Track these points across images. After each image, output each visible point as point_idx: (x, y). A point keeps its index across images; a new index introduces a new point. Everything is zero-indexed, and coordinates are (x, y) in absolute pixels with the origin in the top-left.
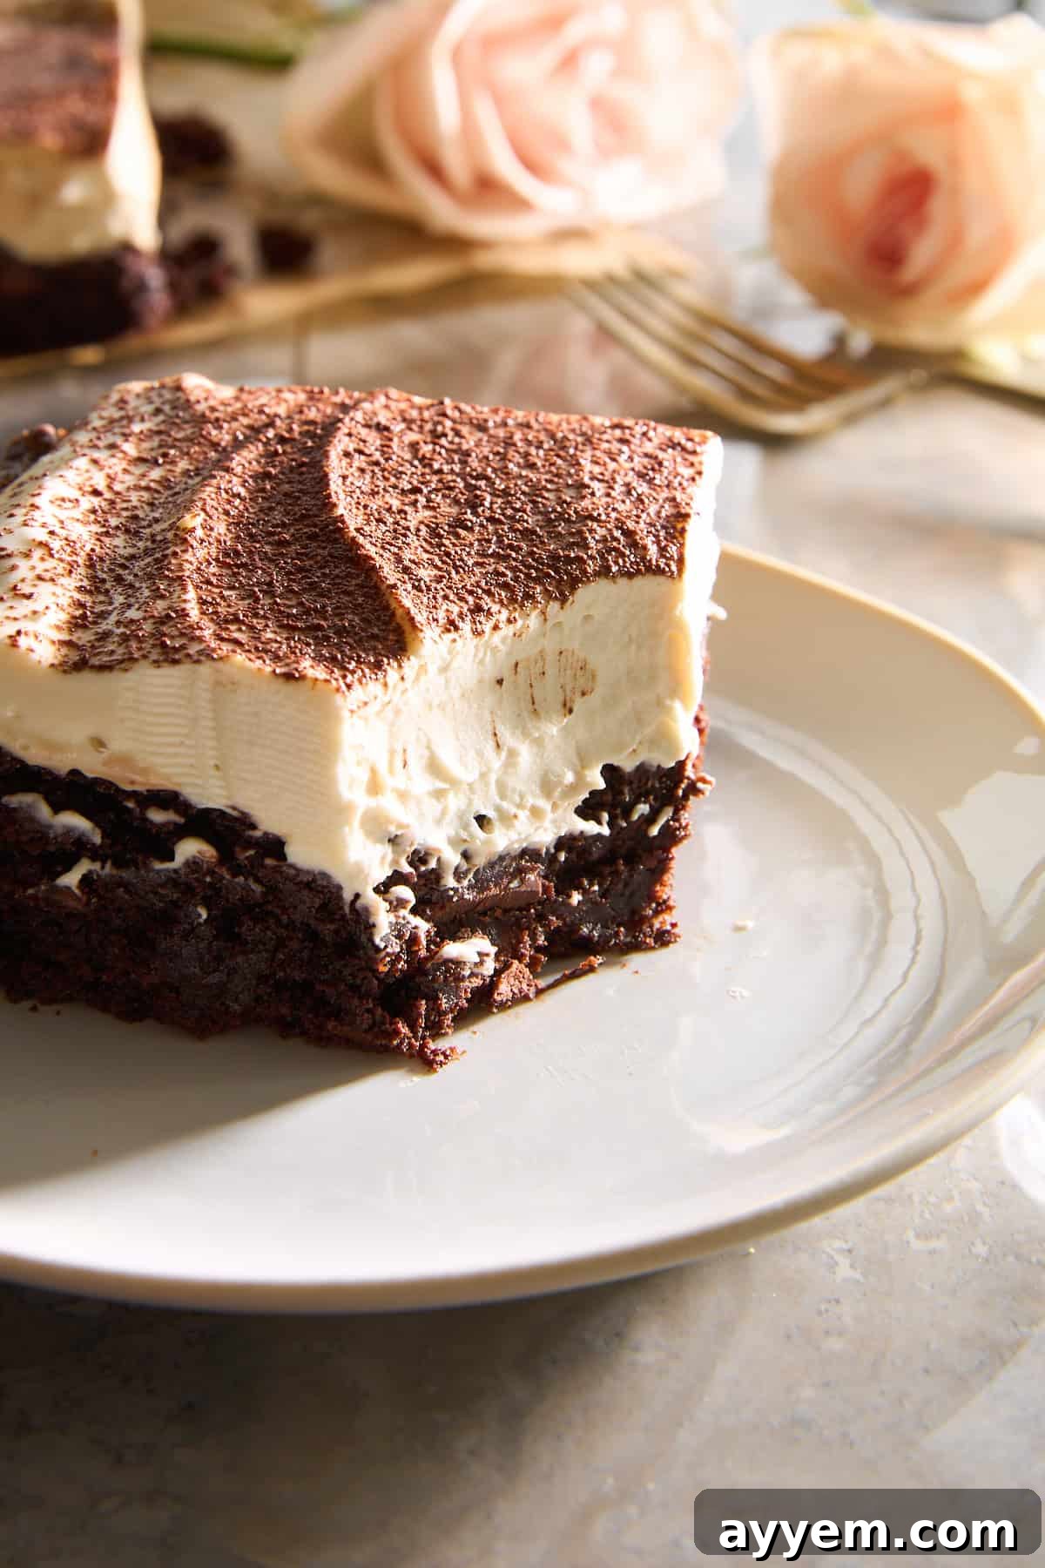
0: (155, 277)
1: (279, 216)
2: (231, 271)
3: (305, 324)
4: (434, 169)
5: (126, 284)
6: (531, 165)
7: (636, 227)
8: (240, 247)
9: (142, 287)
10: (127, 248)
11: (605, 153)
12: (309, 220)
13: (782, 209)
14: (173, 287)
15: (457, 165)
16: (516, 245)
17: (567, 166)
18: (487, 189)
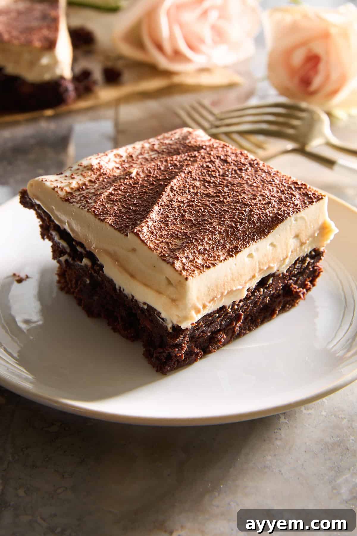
0: (70, 87)
1: (110, 64)
2: (95, 83)
3: (118, 102)
4: (160, 47)
5: (62, 89)
6: (191, 47)
7: (226, 67)
8: (97, 75)
9: (66, 90)
10: (62, 78)
11: (215, 43)
12: (120, 65)
13: (271, 66)
14: (76, 89)
15: (168, 47)
16: (186, 73)
17: (203, 48)
18: (177, 55)
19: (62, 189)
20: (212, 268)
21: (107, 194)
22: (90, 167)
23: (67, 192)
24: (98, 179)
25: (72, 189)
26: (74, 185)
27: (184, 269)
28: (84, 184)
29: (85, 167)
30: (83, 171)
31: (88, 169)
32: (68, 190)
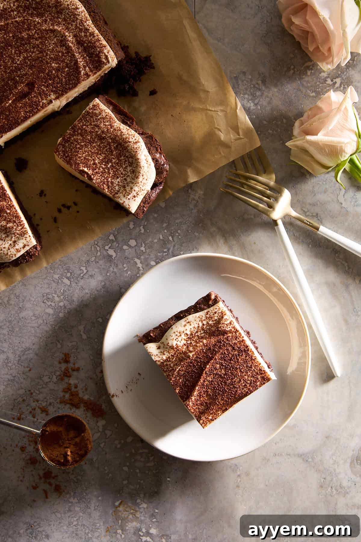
19: (159, 361)
20: (215, 420)
21: (178, 370)
22: (172, 347)
23: (161, 362)
24: (175, 354)
25: (163, 360)
26: (164, 358)
27: (203, 423)
28: (169, 357)
29: (170, 347)
30: (169, 349)
31: (171, 349)
32: (162, 361)
